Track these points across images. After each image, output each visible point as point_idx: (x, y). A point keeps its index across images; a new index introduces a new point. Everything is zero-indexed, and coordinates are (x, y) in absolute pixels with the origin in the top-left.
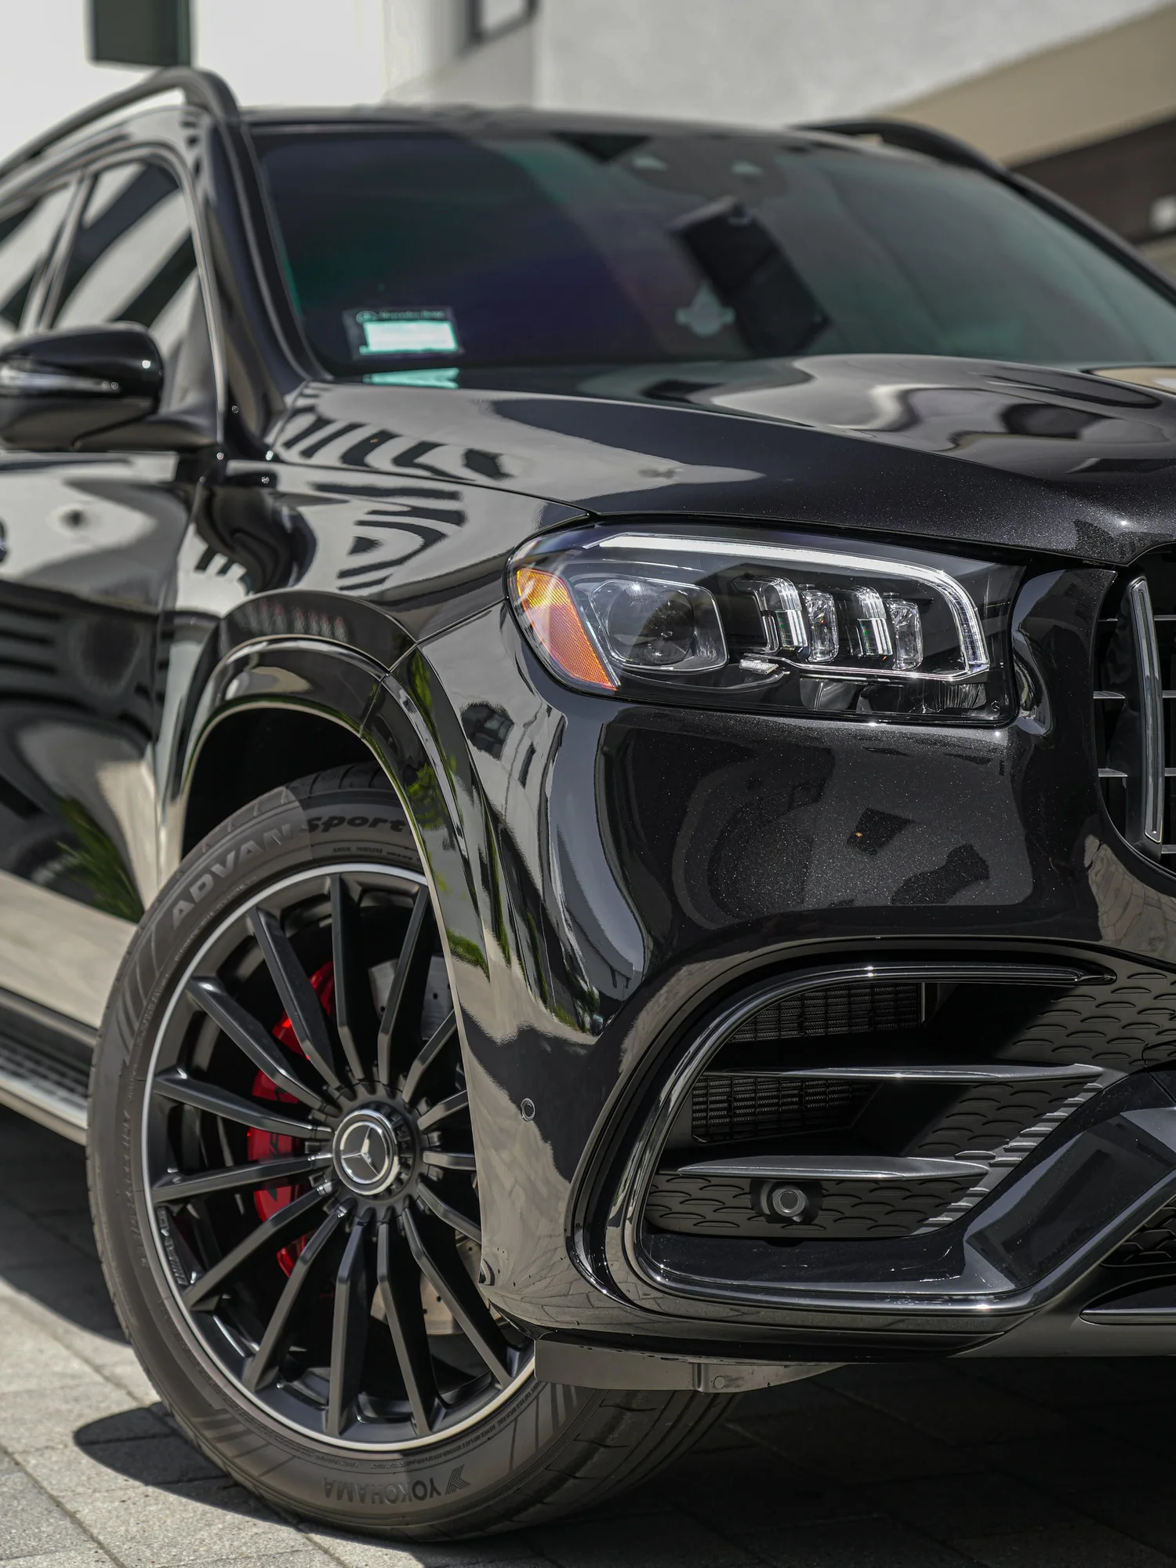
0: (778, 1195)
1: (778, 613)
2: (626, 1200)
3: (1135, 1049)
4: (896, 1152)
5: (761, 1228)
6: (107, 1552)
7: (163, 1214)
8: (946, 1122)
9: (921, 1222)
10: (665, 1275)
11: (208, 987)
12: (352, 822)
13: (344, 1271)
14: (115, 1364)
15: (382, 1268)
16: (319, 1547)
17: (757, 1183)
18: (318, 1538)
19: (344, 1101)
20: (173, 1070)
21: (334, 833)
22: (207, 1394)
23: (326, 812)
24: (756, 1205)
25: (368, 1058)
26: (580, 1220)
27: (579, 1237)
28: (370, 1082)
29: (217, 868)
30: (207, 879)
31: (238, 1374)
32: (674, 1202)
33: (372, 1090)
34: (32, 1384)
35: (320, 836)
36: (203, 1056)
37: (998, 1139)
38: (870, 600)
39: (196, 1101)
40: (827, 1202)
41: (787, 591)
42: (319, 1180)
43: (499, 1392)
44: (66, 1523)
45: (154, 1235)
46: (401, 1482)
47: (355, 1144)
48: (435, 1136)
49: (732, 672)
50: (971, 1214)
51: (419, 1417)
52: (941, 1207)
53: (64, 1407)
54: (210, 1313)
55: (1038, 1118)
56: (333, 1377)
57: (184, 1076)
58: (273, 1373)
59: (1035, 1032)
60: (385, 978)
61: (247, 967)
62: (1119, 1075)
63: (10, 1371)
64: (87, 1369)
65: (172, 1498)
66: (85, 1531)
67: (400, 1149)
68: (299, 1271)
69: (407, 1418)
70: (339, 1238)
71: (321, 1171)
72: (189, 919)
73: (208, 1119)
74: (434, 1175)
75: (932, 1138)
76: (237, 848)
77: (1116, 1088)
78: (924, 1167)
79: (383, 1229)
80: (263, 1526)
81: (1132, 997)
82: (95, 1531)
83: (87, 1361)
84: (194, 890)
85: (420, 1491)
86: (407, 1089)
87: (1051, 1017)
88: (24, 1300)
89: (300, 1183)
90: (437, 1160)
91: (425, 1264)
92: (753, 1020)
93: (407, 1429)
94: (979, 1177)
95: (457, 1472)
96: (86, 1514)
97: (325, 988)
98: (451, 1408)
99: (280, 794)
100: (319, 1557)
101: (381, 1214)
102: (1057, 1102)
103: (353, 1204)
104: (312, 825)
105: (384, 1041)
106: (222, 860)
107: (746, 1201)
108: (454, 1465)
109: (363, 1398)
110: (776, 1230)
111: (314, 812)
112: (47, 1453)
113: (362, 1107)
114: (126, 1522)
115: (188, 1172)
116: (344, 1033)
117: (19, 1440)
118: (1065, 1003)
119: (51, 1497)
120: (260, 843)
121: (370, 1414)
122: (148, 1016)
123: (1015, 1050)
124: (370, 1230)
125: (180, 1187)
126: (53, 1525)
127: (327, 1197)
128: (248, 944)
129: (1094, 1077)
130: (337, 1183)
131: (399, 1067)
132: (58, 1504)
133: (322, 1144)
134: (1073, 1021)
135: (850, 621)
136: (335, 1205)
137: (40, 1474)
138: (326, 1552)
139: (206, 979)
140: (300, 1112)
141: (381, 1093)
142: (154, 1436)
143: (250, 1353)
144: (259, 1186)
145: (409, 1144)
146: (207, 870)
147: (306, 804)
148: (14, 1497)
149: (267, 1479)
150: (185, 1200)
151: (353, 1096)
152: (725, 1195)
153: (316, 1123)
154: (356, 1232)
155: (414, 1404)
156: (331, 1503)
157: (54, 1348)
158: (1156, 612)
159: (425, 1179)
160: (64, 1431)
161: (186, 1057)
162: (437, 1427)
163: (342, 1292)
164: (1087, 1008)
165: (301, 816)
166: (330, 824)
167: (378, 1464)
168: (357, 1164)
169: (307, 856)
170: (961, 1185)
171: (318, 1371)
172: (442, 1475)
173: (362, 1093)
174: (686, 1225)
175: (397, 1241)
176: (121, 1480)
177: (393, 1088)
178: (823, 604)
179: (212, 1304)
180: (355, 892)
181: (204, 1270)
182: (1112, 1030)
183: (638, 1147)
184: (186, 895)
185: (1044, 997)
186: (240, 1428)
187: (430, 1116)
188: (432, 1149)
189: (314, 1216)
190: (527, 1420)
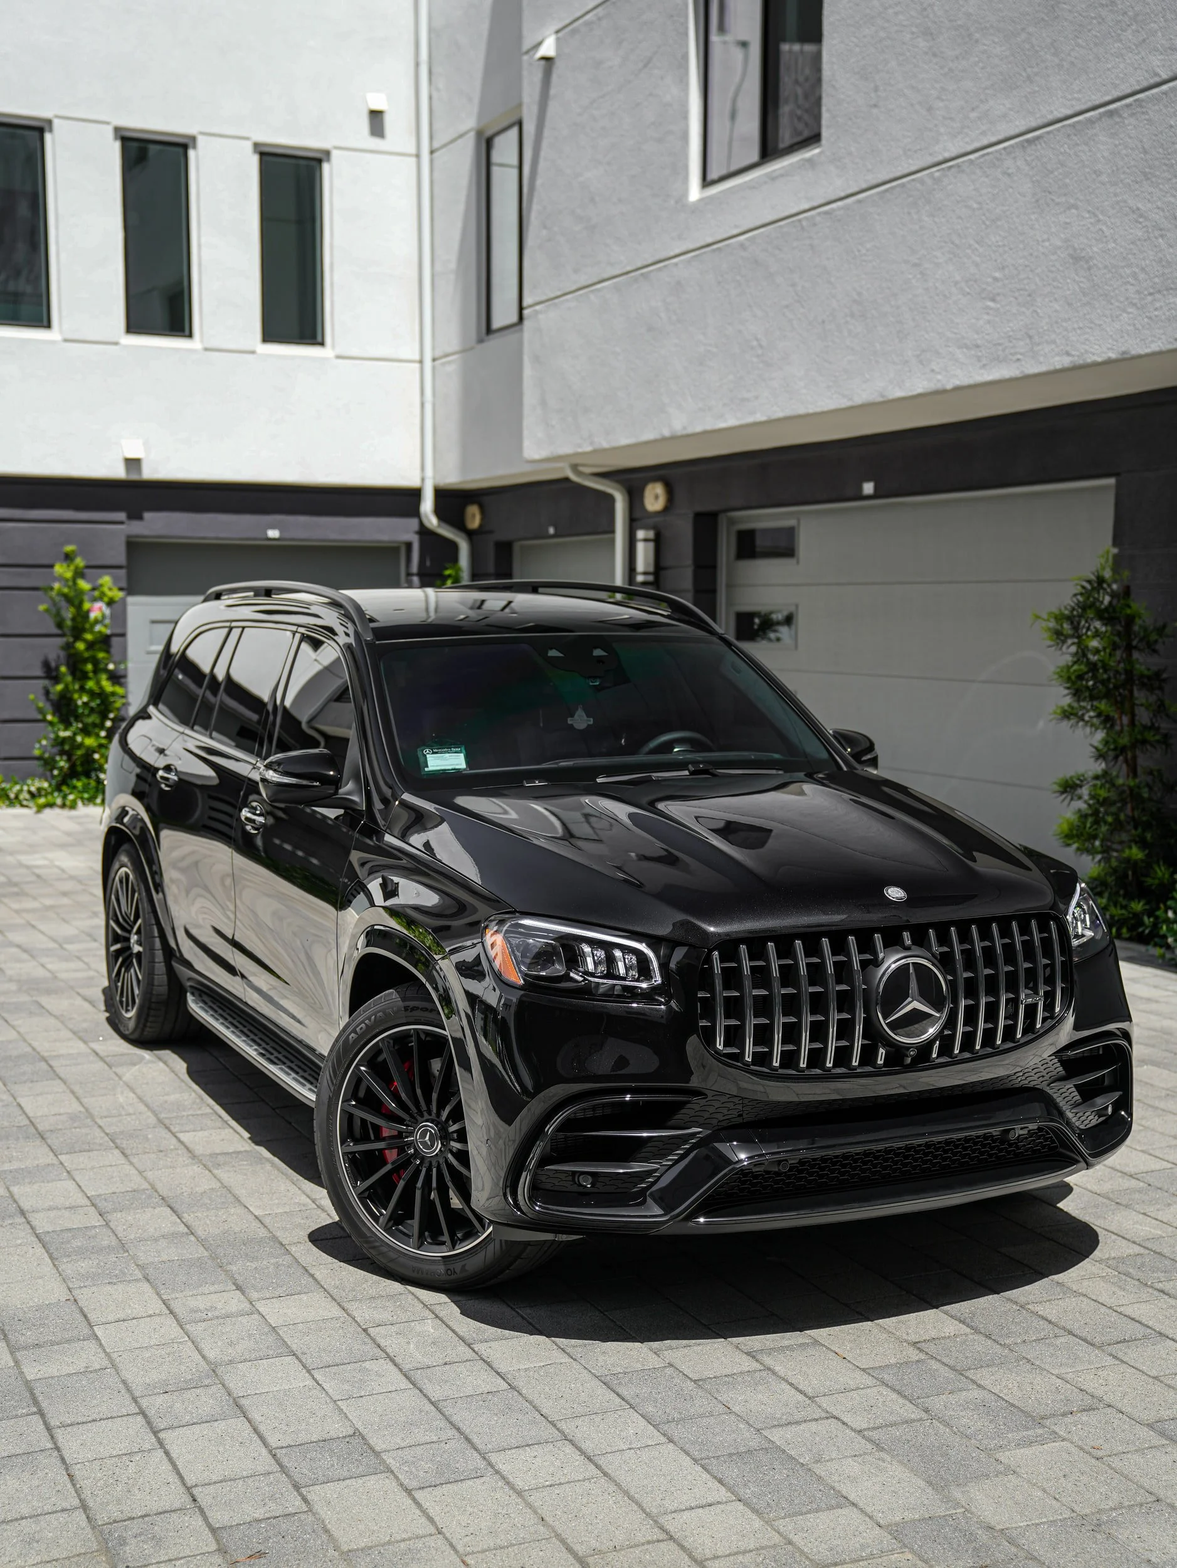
0: (581, 1177)
1: (583, 955)
2: (525, 1179)
3: (715, 1122)
4: (627, 1161)
5: (575, 1188)
6: (328, 1293)
7: (346, 1157)
8: (644, 1150)
9: (635, 1187)
10: (540, 1206)
11: (363, 1068)
12: (422, 1009)
13: (419, 1184)
14: (321, 1199)
15: (434, 1185)
16: (410, 1292)
17: (574, 1173)
18: (409, 1287)
19: (419, 1118)
20: (350, 1100)
21: (415, 1013)
22: (364, 1229)
23: (412, 1004)
24: (573, 1180)
25: (428, 1102)
26: (508, 1184)
27: (508, 1190)
28: (429, 1112)
29: (367, 1022)
30: (363, 1025)
31: (377, 1222)
32: (543, 1178)
33: (430, 1114)
34: (287, 1209)
35: (409, 1013)
36: (361, 1094)
37: (663, 1156)
38: (618, 953)
39: (359, 1114)
40: (601, 1179)
41: (587, 949)
42: (409, 1148)
43: (479, 1237)
44: (311, 1279)
45: (343, 1166)
46: (441, 1269)
47: (423, 1135)
48: (455, 1135)
49: (566, 978)
50: (653, 1183)
51: (449, 1243)
52: (642, 1181)
53: (302, 1221)
54: (366, 1198)
55: (678, 1148)
56: (415, 1223)
57: (354, 1103)
58: (391, 1223)
59: (677, 1117)
60: (436, 1065)
61: (380, 1059)
62: (710, 1132)
63: (276, 1201)
64: (308, 1200)
65: (351, 1268)
66: (319, 1283)
67: (441, 1138)
68: (402, 1184)
69: (443, 1243)
70: (417, 1171)
71: (410, 1144)
72: (356, 1041)
73: (363, 1121)
74: (454, 1150)
75: (639, 1156)
76: (375, 1014)
77: (708, 1136)
78: (637, 1167)
79: (434, 1170)
80: (389, 1282)
81: (713, 1103)
82: (322, 1283)
83: (308, 1196)
84: (358, 1029)
85: (449, 1272)
86: (445, 1114)
87: (683, 1111)
88: (276, 1160)
89: (402, 1150)
90: (456, 1145)
91: (450, 1184)
92: (575, 1113)
93: (444, 1248)
94: (656, 1170)
95: (464, 1266)
96: (318, 1275)
97: (411, 1069)
98: (462, 1240)
99: (392, 993)
100: (410, 1297)
101: (434, 1163)
102: (686, 1142)
103: (423, 1159)
104: (406, 1008)
105: (435, 1096)
106: (369, 1018)
107: (570, 1178)
108: (463, 1263)
109: (427, 1234)
110: (581, 1189)
111: (407, 1003)
112: (299, 1245)
113: (427, 1121)
114: (334, 1280)
115: (357, 1141)
116: (419, 1091)
117: (286, 1238)
118: (689, 1106)
119: (303, 1267)
120: (384, 1013)
121: (429, 1240)
122: (339, 1078)
123: (670, 1123)
124: (429, 1170)
125: (352, 1147)
126: (306, 1280)
127: (412, 1155)
128: (380, 1052)
129: (699, 1133)
130: (416, 1150)
131: (441, 1106)
132: (306, 1270)
133: (411, 1134)
134: (692, 1113)
135: (611, 961)
136: (415, 1159)
137: (297, 1255)
138: (413, 1294)
139: (363, 1066)
140: (401, 1121)
141: (434, 1116)
142: (341, 1237)
143: (382, 1214)
144: (385, 1149)
145: (445, 1137)
146: (363, 1022)
147: (404, 999)
148: (288, 1267)
149: (389, 1264)
150: (355, 1152)
151: (422, 1116)
152: (563, 1176)
153: (407, 1126)
154: (424, 1170)
155: (446, 1237)
156: (414, 1275)
157: (293, 1189)
158: (721, 962)
159: (451, 1152)
160: (304, 1234)
161: (354, 1096)
162: (457, 1247)
163: (418, 1193)
164: (697, 1107)
165: (401, 1004)
166: (414, 1009)
167: (432, 1261)
168: (424, 1144)
169: (404, 1021)
170: (649, 1173)
171: (409, 1222)
172: (457, 1267)
173: (426, 1116)
174: (548, 1187)
175: (440, 1175)
176: (330, 1259)
177: (438, 1115)
178: (600, 954)
179: (366, 1194)
180: (423, 1036)
181: (363, 1180)
182: (706, 1115)
183: (524, 1174)
184: (354, 1031)
185: (681, 1105)
186: (377, 1244)
187: (453, 1128)
188: (454, 1140)
189: (408, 1162)
190: (491, 1247)
